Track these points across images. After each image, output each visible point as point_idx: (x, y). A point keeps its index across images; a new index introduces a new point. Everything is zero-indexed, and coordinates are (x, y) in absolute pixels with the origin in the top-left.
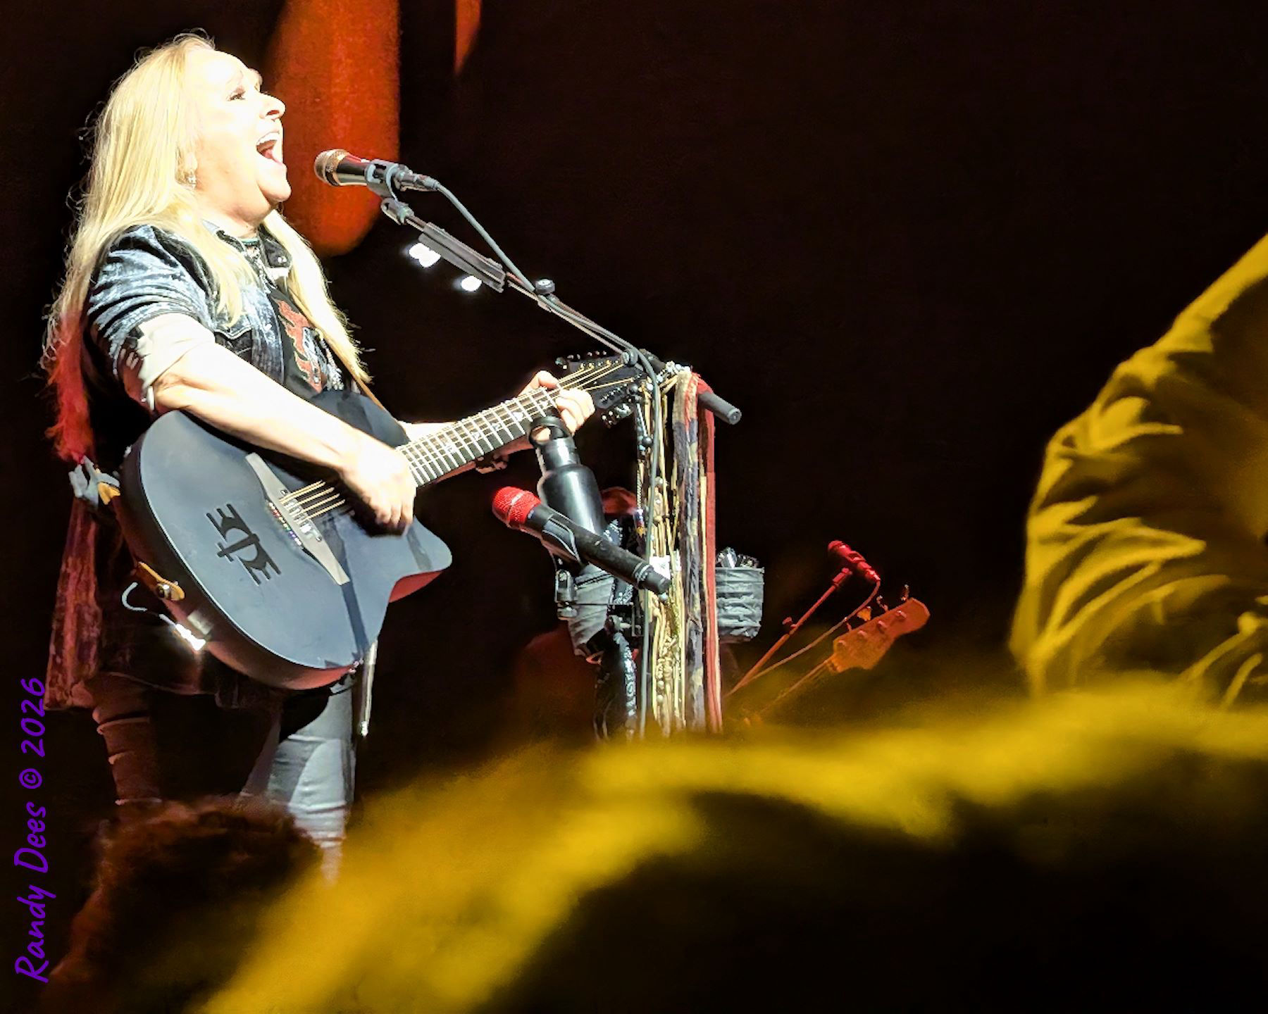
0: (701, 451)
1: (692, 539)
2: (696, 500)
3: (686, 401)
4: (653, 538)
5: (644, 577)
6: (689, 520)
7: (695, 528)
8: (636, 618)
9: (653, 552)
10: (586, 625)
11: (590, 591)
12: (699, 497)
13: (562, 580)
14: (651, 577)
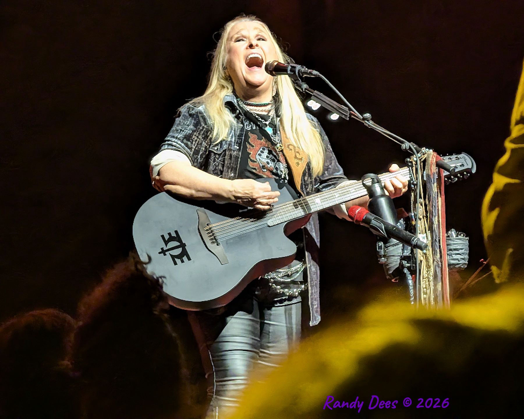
0: (438, 187)
1: (435, 226)
2: (437, 208)
3: (431, 165)
4: (419, 226)
5: (416, 243)
6: (434, 217)
7: (436, 220)
8: (413, 261)
9: (419, 232)
10: (391, 265)
11: (392, 250)
12: (438, 207)
13: (379, 245)
14: (419, 243)
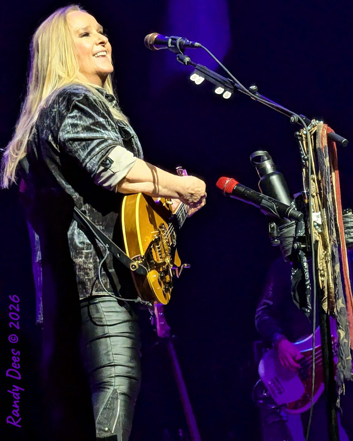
0: (331, 161)
1: (330, 203)
2: (330, 184)
3: (322, 137)
4: (312, 203)
6: (328, 194)
7: (331, 197)
9: (312, 210)
12: (332, 182)
13: (272, 227)
